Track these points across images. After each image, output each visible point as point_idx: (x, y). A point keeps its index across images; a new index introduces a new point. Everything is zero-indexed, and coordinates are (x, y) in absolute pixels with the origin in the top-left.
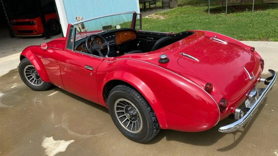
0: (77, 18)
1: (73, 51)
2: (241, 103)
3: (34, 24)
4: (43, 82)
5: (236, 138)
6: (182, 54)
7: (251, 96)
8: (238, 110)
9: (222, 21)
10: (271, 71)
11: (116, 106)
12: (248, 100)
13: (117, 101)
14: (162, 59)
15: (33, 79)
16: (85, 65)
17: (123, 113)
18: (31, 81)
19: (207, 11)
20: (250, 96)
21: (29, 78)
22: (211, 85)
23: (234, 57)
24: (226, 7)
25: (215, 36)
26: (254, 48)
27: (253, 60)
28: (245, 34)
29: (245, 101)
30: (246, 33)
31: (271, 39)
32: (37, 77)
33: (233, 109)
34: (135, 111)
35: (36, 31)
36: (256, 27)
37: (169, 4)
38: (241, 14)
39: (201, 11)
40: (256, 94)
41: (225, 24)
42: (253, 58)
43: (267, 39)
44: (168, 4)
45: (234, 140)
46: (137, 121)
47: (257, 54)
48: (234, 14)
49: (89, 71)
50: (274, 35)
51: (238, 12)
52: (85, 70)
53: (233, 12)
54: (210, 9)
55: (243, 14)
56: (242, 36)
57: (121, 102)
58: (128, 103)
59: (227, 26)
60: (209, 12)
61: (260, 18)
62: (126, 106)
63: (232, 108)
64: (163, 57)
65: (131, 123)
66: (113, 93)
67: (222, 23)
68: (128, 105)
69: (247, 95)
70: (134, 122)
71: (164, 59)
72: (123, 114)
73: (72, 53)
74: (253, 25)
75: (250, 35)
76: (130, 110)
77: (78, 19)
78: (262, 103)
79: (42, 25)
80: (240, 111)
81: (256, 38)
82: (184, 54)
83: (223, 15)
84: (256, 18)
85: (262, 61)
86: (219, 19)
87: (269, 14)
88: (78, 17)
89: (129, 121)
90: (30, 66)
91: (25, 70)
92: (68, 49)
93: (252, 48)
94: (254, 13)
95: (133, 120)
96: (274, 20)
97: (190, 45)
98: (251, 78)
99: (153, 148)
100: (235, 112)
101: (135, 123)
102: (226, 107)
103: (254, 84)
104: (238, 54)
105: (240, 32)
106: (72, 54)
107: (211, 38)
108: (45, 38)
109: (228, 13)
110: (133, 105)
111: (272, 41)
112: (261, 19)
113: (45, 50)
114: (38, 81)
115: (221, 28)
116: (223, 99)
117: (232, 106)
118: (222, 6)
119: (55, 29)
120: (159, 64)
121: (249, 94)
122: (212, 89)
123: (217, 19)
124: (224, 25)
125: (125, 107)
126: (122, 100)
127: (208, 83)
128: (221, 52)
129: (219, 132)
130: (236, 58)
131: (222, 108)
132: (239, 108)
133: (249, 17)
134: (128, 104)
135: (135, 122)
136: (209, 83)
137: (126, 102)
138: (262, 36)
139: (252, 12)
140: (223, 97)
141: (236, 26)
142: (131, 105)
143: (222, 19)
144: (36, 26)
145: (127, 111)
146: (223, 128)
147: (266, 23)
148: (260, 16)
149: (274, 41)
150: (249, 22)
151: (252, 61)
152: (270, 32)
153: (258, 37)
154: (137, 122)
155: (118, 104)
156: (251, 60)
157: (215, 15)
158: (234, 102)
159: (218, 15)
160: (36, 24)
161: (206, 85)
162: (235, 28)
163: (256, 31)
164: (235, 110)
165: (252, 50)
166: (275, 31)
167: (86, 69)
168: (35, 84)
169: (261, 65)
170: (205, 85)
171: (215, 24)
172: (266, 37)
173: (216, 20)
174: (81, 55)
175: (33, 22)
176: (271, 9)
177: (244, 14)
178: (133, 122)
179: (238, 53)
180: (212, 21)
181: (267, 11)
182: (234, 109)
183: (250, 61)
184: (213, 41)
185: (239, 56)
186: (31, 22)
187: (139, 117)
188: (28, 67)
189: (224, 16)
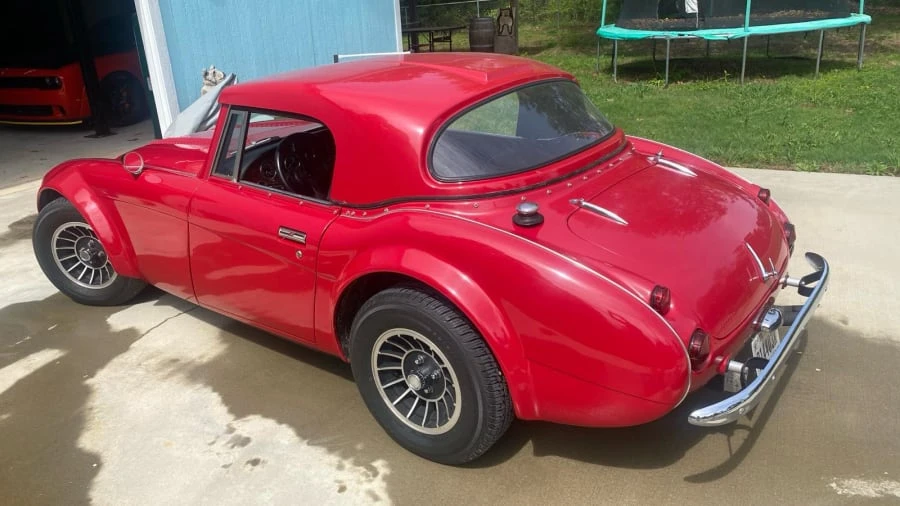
0: (206, 74)
1: (235, 181)
2: (739, 346)
3: (58, 87)
4: (115, 275)
5: (735, 448)
6: (579, 203)
7: (766, 324)
8: (736, 366)
9: (657, 104)
10: (813, 257)
11: (376, 352)
12: (757, 336)
13: (384, 338)
14: (522, 215)
15: (81, 267)
16: (282, 227)
17: (398, 374)
18: (74, 273)
19: (609, 70)
20: (763, 324)
21: (66, 264)
22: (665, 291)
23: (707, 216)
24: (665, 61)
25: (660, 154)
26: (768, 192)
27: (763, 225)
28: (727, 146)
29: (751, 341)
30: (730, 143)
31: (800, 164)
32: (97, 261)
33: (722, 362)
34: (436, 368)
35: (62, 111)
36: (754, 126)
37: (493, 43)
38: (709, 84)
39: (589, 69)
40: (779, 320)
41: (664, 113)
42: (763, 219)
43: (788, 164)
44: (489, 43)
45: (730, 450)
46: (442, 397)
47: (776, 207)
48: (688, 83)
49: (292, 245)
50: (806, 153)
51: (701, 79)
52: (279, 240)
53: (686, 78)
54: (618, 67)
55: (714, 85)
56: (717, 151)
57: (394, 339)
58: (417, 343)
59: (673, 120)
60: (614, 75)
61: (765, 102)
62: (407, 352)
63: (719, 359)
64: (527, 209)
65: (422, 403)
66: (371, 312)
67: (655, 109)
68: (414, 349)
69: (755, 322)
70: (433, 401)
71: (530, 215)
72: (398, 378)
73: (233, 188)
74: (746, 121)
75: (741, 152)
76: (420, 365)
77: (210, 77)
78: (796, 347)
79: (84, 89)
80: (743, 369)
81: (757, 160)
82: (584, 203)
83: (657, 87)
84: (754, 101)
85: (791, 228)
86: (645, 97)
87: (788, 91)
88: (211, 72)
89: (415, 397)
90: (74, 224)
91: (56, 236)
92: (217, 174)
93: (762, 190)
94: (745, 85)
95: (428, 396)
96: (804, 109)
97: (597, 177)
98: (765, 275)
99: (490, 480)
100: (727, 369)
101: (434, 403)
102: (706, 356)
103: (772, 295)
104: (720, 206)
105: (711, 140)
106: (234, 192)
107: (652, 159)
108: (94, 133)
109: (672, 80)
110: (433, 346)
111: (803, 170)
112: (768, 106)
113: (137, 177)
114: (97, 273)
115: (655, 126)
116: (699, 332)
117: (720, 352)
118: (649, 57)
119: (127, 105)
120: (513, 229)
121: (760, 321)
122: (669, 303)
123: (641, 97)
124: (661, 117)
125: (405, 356)
126: (399, 332)
127: (658, 286)
128: (666, 197)
129: (689, 424)
130: (713, 219)
131: (698, 357)
132: (737, 359)
133: (731, 97)
134: (417, 346)
135: (436, 401)
136: (662, 286)
137: (410, 338)
138: (775, 154)
139: (740, 82)
140: (697, 325)
141: (699, 122)
142: (427, 348)
143: (655, 97)
144: (62, 93)
145: (411, 368)
146: (699, 414)
147: (782, 117)
148: (765, 96)
149: (809, 170)
150: (734, 113)
151: (762, 228)
152: (795, 143)
153: (762, 156)
154: (441, 400)
155: (384, 347)
156: (758, 223)
157: (635, 85)
158: (724, 342)
159: (643, 84)
160: (64, 86)
161: (652, 293)
162: (694, 127)
163: (757, 138)
164: (727, 366)
165: (763, 196)
166: (809, 143)
167: (281, 237)
168: (87, 283)
169: (788, 239)
170: (649, 293)
171: (635, 111)
172: (786, 160)
173: (638, 99)
174: (264, 195)
175: (52, 79)
176: (795, 78)
177: (718, 86)
178: (428, 401)
179: (719, 203)
180: (626, 101)
181: (783, 82)
182: (725, 363)
183: (757, 227)
184: (658, 166)
185: (722, 211)
186: (48, 81)
187: (450, 384)
188: (67, 229)
189: (661, 89)
